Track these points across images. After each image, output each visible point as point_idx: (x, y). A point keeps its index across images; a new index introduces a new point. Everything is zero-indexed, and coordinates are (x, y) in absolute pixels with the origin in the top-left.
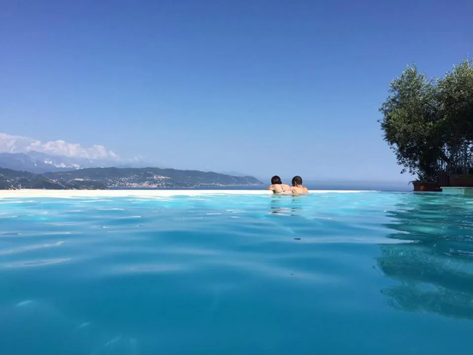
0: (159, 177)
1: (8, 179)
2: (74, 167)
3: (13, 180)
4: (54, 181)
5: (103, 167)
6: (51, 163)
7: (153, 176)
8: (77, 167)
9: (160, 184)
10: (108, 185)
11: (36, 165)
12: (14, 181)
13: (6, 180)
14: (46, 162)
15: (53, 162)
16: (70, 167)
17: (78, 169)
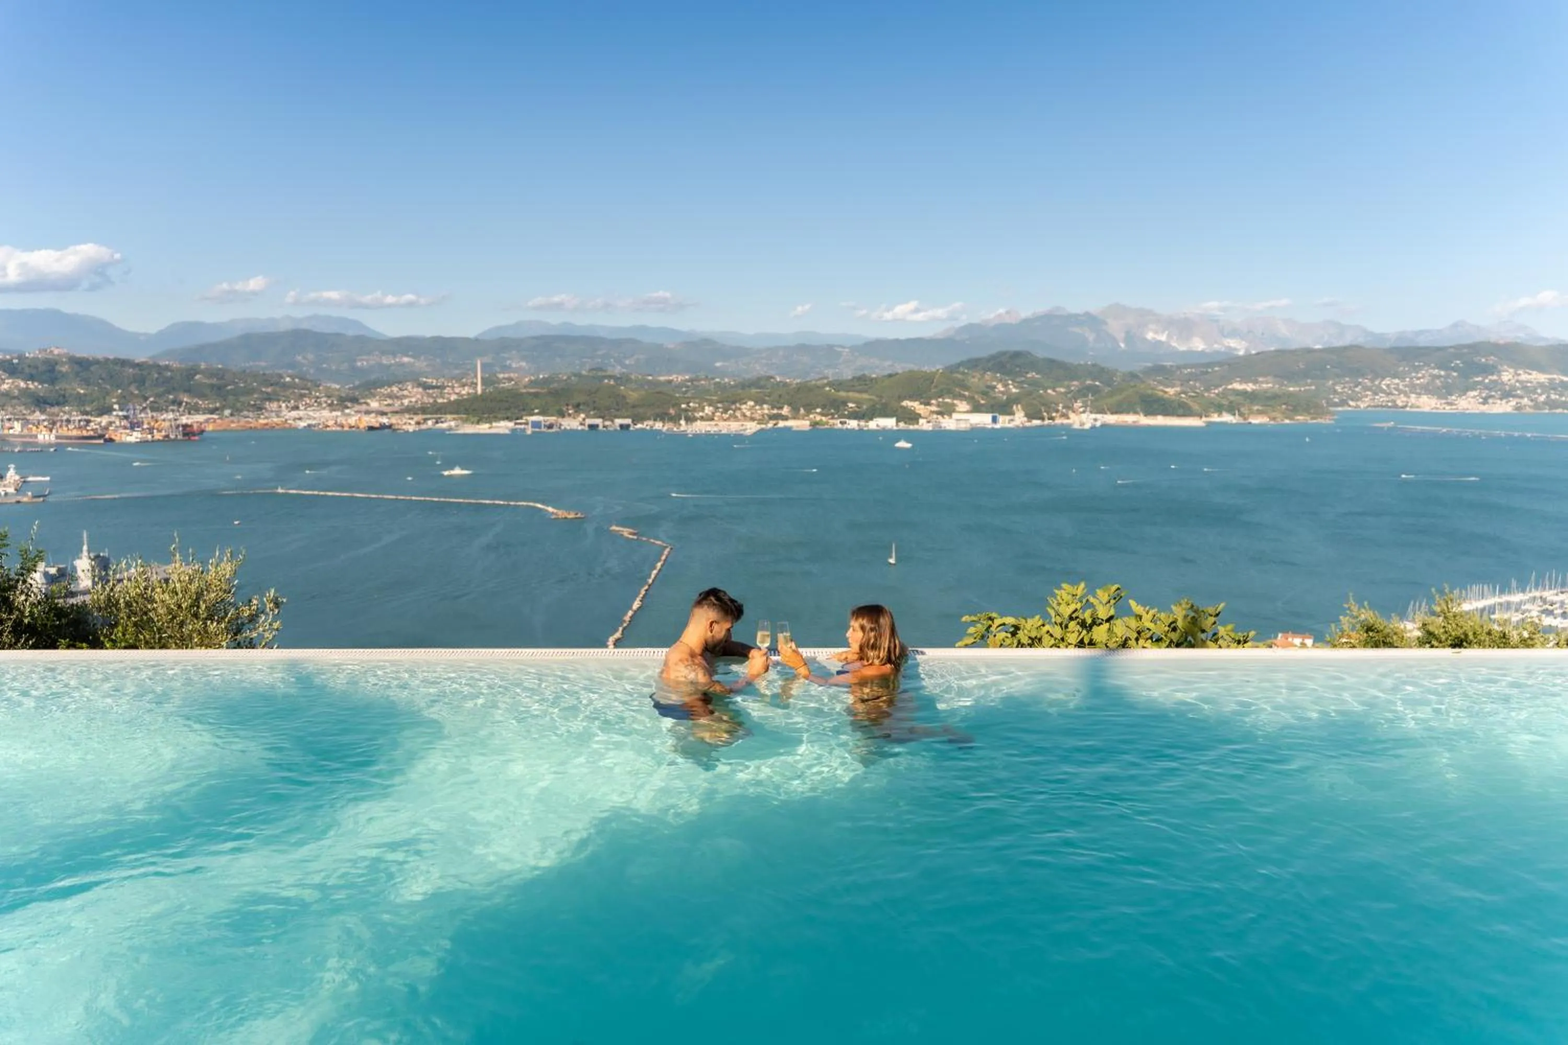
0: (1524, 377)
1: (1050, 388)
2: (1230, 348)
3: (1062, 390)
4: (1171, 391)
5: (1318, 347)
6: (1163, 338)
7: (1499, 373)
8: (1240, 347)
9: (1525, 401)
10: (1336, 405)
11: (1122, 345)
12: (1066, 394)
13: (1045, 389)
14: (1150, 336)
15: (1169, 336)
16: (1216, 346)
17: (1241, 353)
